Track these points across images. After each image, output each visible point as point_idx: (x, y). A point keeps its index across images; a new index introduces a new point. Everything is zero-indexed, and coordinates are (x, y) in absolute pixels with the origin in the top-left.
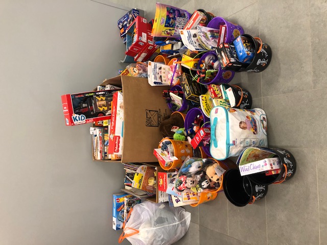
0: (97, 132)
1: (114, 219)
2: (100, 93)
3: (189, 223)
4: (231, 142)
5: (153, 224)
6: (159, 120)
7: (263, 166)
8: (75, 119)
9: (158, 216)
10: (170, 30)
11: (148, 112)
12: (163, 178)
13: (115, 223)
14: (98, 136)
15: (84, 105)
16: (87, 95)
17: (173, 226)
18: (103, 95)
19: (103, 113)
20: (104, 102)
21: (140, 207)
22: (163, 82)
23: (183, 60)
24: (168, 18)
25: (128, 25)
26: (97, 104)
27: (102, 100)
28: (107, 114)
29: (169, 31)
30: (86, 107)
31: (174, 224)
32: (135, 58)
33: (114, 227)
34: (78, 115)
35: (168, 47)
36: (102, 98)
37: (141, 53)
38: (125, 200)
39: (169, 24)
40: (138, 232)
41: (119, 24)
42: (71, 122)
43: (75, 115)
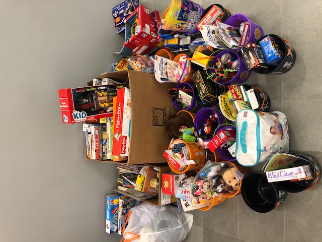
0: (92, 129)
1: (108, 222)
2: (102, 88)
3: (191, 226)
4: (262, 148)
5: (156, 228)
6: (165, 118)
7: (296, 174)
8: (76, 116)
9: (161, 219)
10: (182, 24)
11: (154, 110)
12: (169, 181)
13: (109, 226)
14: (93, 133)
15: (85, 101)
16: (88, 90)
17: (177, 229)
18: (105, 90)
19: (104, 110)
20: (105, 98)
21: (139, 210)
22: (169, 78)
23: (194, 56)
24: (182, 11)
25: (125, 15)
26: (99, 100)
27: (103, 96)
28: (108, 111)
29: (180, 25)
30: (86, 103)
31: (177, 227)
32: (134, 50)
33: (108, 231)
34: (78, 112)
35: (174, 42)
36: (104, 93)
37: (142, 46)
38: (120, 201)
39: (182, 17)
40: (139, 236)
41: (113, 12)
42: (71, 119)
43: (75, 112)
